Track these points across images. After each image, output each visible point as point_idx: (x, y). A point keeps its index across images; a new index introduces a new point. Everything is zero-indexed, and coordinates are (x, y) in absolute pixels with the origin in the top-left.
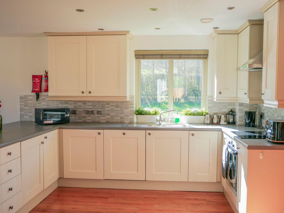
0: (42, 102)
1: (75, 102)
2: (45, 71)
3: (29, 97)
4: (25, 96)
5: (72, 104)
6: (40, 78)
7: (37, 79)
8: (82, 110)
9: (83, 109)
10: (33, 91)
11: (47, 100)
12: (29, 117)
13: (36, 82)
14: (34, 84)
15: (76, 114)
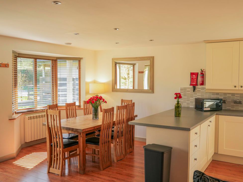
0: (198, 93)
1: (225, 94)
2: (201, 69)
3: (187, 89)
4: (184, 88)
5: (222, 95)
6: (196, 74)
7: (194, 76)
8: (230, 100)
9: (232, 99)
10: (191, 85)
11: (201, 92)
12: (187, 104)
13: (193, 78)
14: (192, 79)
15: (225, 103)
